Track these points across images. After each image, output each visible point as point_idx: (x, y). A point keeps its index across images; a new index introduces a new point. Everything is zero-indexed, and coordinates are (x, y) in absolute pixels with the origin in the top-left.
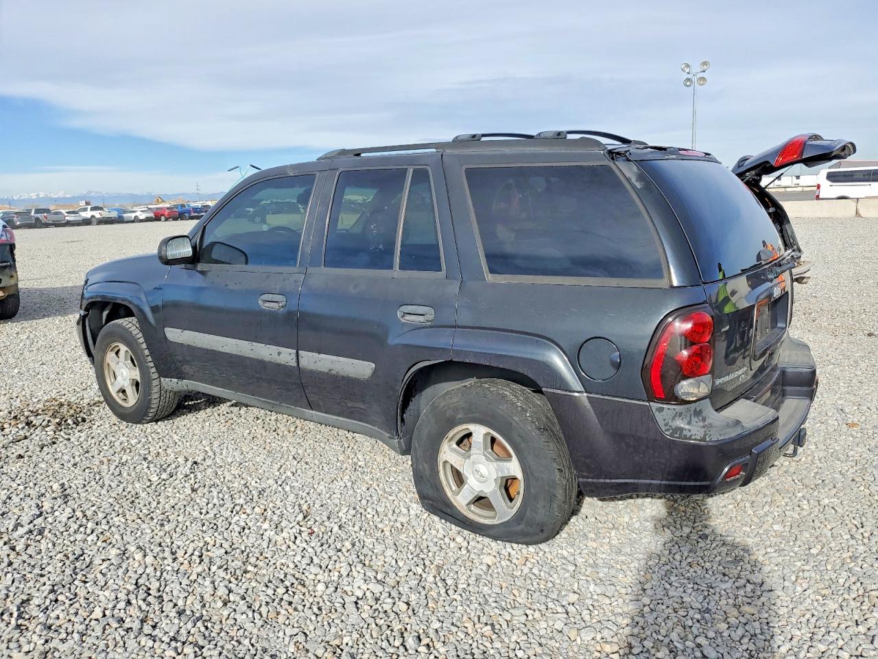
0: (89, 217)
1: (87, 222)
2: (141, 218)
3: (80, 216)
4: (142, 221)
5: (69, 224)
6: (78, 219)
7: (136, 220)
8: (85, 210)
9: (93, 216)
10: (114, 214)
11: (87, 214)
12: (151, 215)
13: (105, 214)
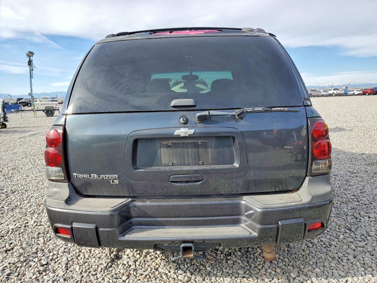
0: (332, 93)
1: (331, 95)
2: (356, 94)
3: (328, 92)
4: (356, 95)
5: (323, 96)
6: (327, 94)
7: (354, 95)
8: (331, 90)
9: (333, 93)
10: (343, 92)
11: (331, 92)
12: (361, 92)
13: (339, 92)
